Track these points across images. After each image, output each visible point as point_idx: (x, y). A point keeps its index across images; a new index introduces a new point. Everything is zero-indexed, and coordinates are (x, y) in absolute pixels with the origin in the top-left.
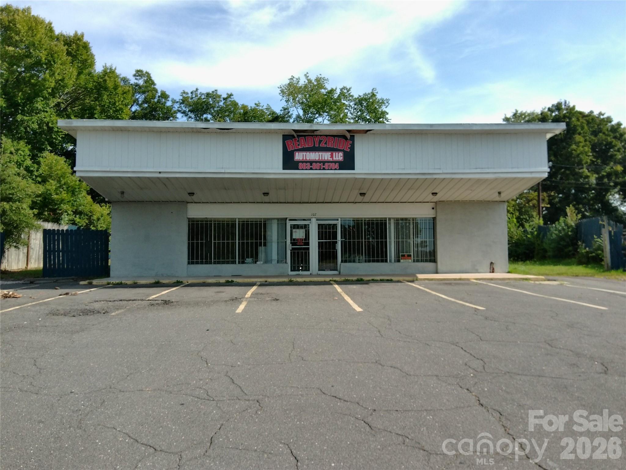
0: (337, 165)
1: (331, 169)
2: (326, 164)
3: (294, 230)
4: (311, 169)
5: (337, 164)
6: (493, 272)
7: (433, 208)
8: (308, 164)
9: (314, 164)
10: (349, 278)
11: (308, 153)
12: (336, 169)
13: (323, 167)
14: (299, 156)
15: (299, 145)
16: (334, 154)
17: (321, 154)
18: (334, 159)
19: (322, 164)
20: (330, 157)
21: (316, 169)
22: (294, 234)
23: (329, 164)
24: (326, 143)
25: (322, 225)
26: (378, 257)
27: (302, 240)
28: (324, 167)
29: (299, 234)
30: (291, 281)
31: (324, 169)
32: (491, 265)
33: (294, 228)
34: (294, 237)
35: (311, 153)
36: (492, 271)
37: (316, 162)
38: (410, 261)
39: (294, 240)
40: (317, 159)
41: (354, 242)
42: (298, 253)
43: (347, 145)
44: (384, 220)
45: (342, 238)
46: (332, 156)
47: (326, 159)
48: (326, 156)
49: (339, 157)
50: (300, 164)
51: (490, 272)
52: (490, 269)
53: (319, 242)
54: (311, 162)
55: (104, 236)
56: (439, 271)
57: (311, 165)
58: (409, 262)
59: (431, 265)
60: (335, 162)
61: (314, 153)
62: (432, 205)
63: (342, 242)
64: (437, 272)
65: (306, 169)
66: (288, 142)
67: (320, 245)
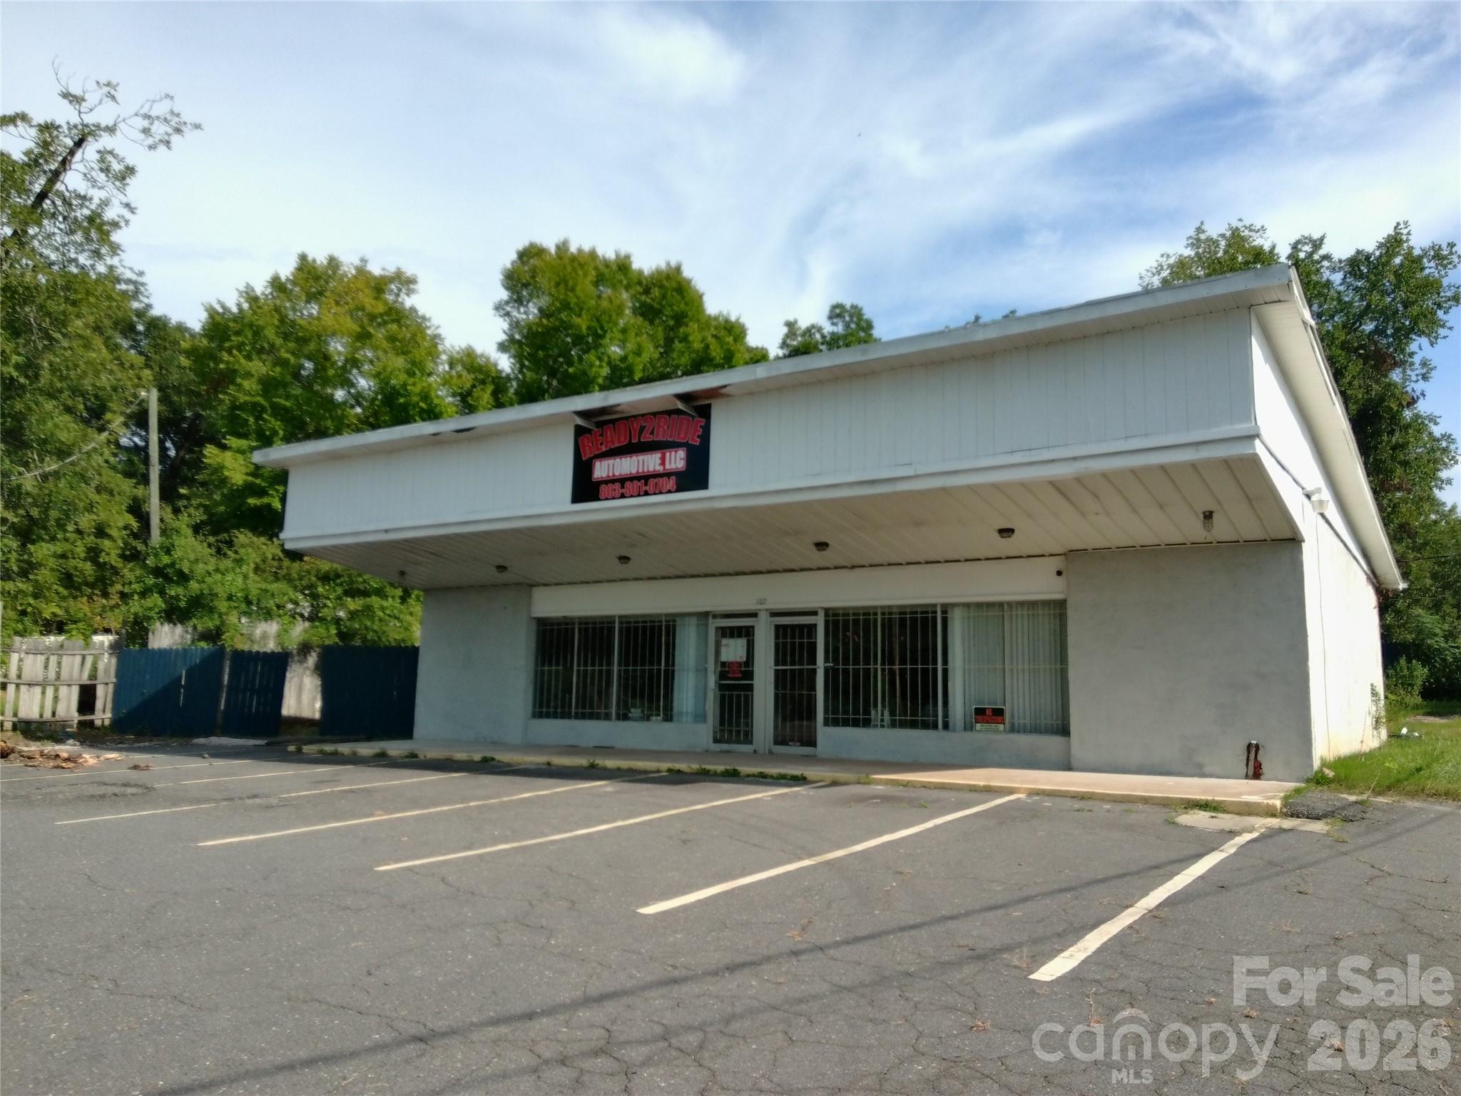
0: (672, 483)
1: (661, 493)
2: (652, 481)
3: (724, 641)
4: (623, 496)
5: (673, 479)
6: (1257, 775)
7: (1059, 573)
8: (618, 485)
9: (628, 484)
10: (708, 767)
11: (617, 461)
12: (669, 492)
13: (644, 488)
14: (602, 470)
15: (601, 444)
16: (668, 454)
17: (641, 458)
18: (668, 466)
19: (644, 483)
20: (660, 464)
21: (632, 496)
22: (723, 650)
23: (656, 480)
24: (652, 433)
25: (785, 627)
26: (914, 713)
27: (739, 664)
28: (647, 488)
29: (734, 651)
30: (593, 766)
31: (646, 494)
32: (1249, 752)
33: (724, 636)
34: (724, 658)
35: (623, 459)
36: (1251, 772)
37: (632, 478)
38: (1001, 727)
39: (723, 664)
40: (634, 471)
41: (856, 672)
42: (731, 697)
43: (696, 430)
44: (930, 610)
45: (826, 660)
46: (663, 463)
47: (651, 469)
48: (650, 462)
49: (677, 460)
50: (603, 487)
51: (1247, 777)
52: (1247, 765)
53: (776, 670)
54: (622, 481)
55: (407, 657)
56: (1074, 763)
57: (623, 487)
58: (997, 731)
59: (1052, 743)
60: (668, 475)
61: (628, 459)
62: (1056, 563)
63: (826, 670)
64: (1069, 768)
65: (614, 498)
66: (586, 440)
67: (780, 678)
